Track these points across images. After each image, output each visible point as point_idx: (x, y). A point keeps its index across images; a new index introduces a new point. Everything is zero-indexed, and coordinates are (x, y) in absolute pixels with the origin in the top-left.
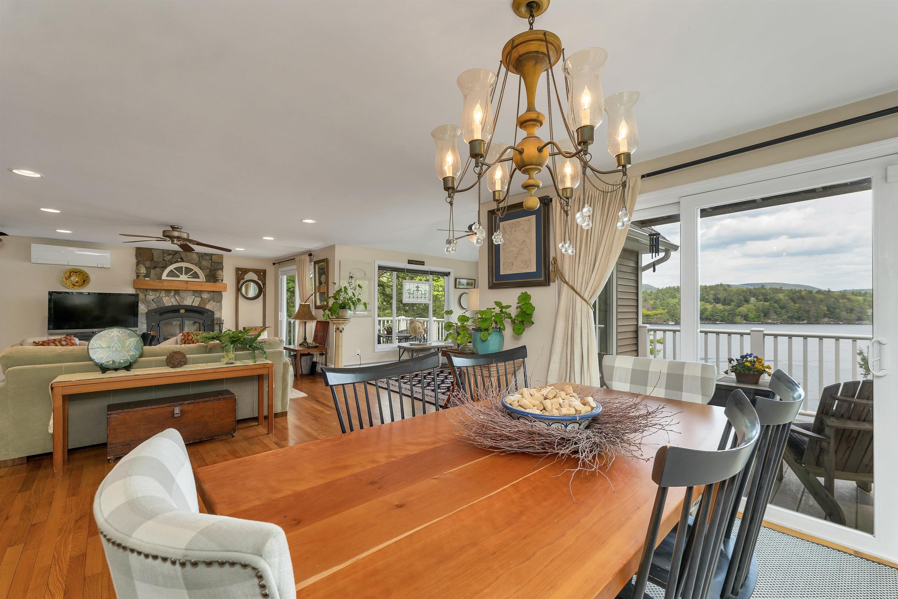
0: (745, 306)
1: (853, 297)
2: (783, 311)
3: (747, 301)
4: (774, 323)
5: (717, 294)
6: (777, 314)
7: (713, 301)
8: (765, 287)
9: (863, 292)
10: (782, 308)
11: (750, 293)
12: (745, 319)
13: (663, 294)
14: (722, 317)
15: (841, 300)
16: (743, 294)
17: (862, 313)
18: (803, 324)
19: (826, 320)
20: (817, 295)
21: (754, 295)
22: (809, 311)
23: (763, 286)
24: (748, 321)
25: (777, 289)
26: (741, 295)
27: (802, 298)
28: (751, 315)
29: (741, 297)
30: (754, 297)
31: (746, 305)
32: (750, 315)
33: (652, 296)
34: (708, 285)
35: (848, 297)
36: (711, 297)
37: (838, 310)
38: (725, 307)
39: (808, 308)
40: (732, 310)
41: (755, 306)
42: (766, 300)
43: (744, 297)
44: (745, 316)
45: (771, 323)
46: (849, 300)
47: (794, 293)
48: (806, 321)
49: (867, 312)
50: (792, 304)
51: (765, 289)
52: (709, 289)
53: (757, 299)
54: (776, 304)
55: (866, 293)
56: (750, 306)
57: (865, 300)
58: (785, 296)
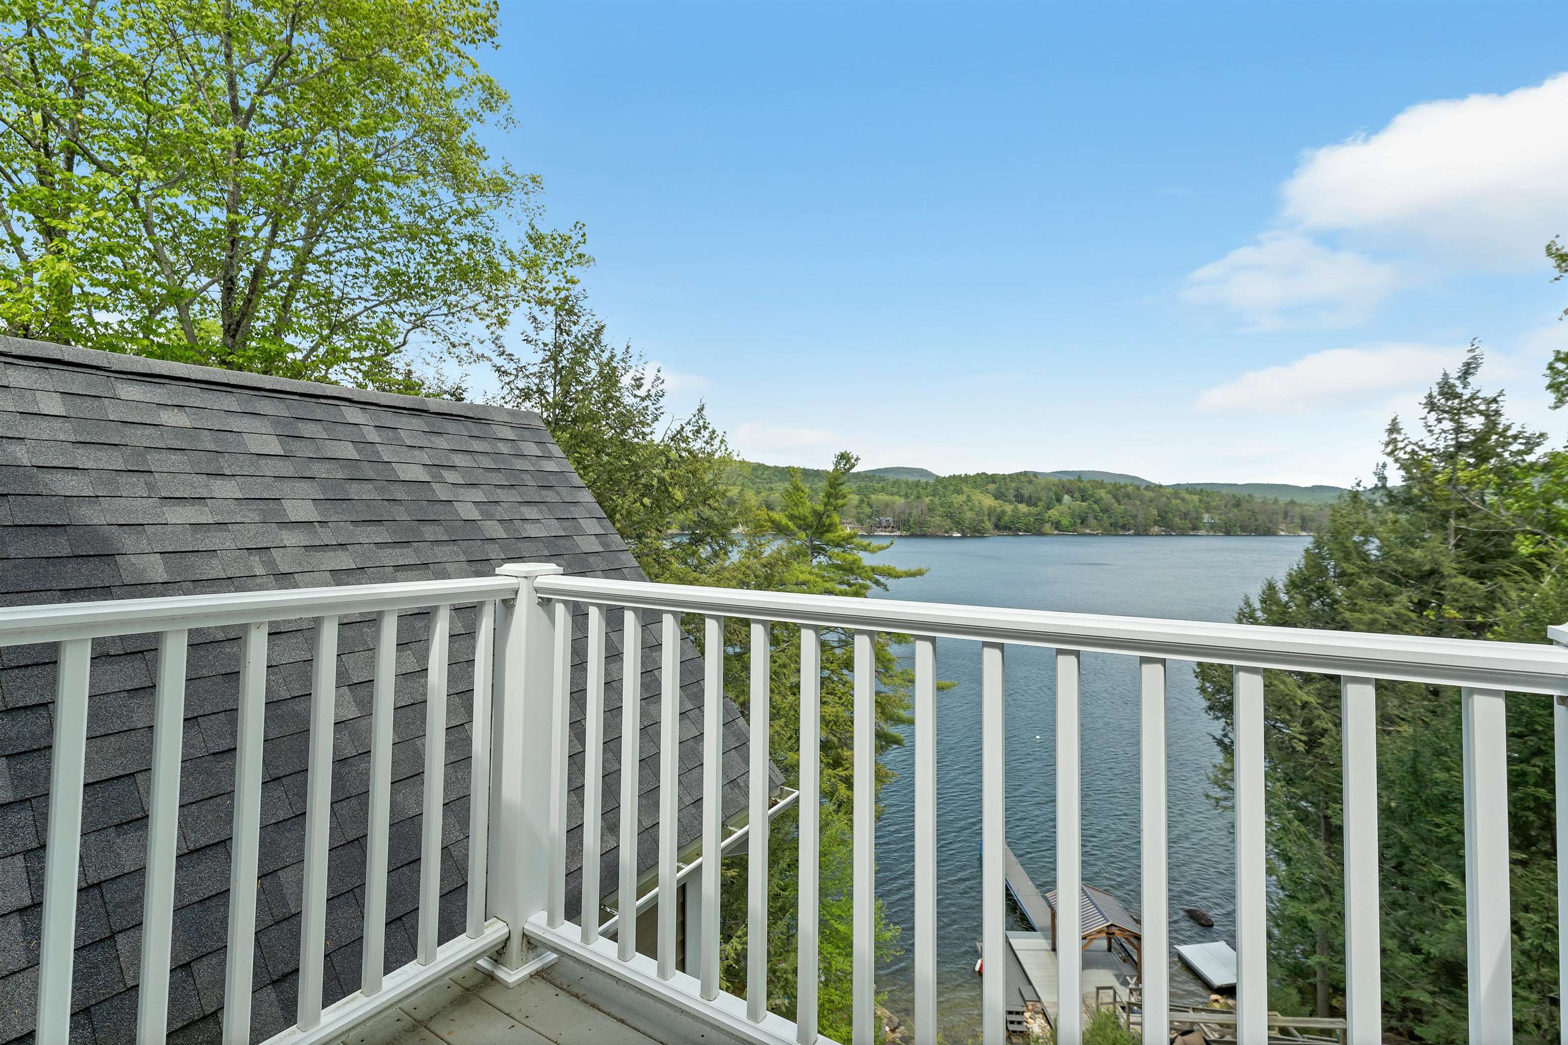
0: (1056, 508)
1: (1187, 496)
2: (1105, 516)
3: (1059, 500)
4: (1093, 535)
5: (1019, 488)
6: (1097, 521)
7: (1013, 499)
8: (1083, 479)
9: (1198, 488)
11: (1064, 488)
12: (1056, 528)
13: (945, 487)
14: (1026, 524)
15: (1173, 501)
16: (1053, 488)
17: (1197, 519)
18: (1129, 535)
19: (1156, 529)
20: (1145, 492)
21: (1070, 492)
22: (1136, 516)
23: (1079, 475)
24: (1059, 532)
25: (1097, 481)
26: (1051, 489)
27: (1128, 496)
28: (1065, 522)
29: (1052, 494)
30: (1067, 494)
31: (1058, 506)
32: (1063, 523)
33: (929, 489)
34: (1006, 473)
35: (1181, 494)
36: (1011, 494)
37: (1170, 515)
38: (1031, 509)
39: (1135, 512)
40: (1039, 514)
41: (1069, 508)
42: (1083, 499)
43: (1055, 494)
44: (1056, 524)
45: (1090, 535)
46: (1183, 499)
47: (1118, 489)
48: (1132, 532)
49: (1203, 518)
50: (1116, 505)
51: (1082, 482)
52: (1008, 480)
53: (1072, 497)
54: (1096, 506)
55: (1202, 491)
56: (1063, 508)
57: (1200, 501)
58: (1107, 493)
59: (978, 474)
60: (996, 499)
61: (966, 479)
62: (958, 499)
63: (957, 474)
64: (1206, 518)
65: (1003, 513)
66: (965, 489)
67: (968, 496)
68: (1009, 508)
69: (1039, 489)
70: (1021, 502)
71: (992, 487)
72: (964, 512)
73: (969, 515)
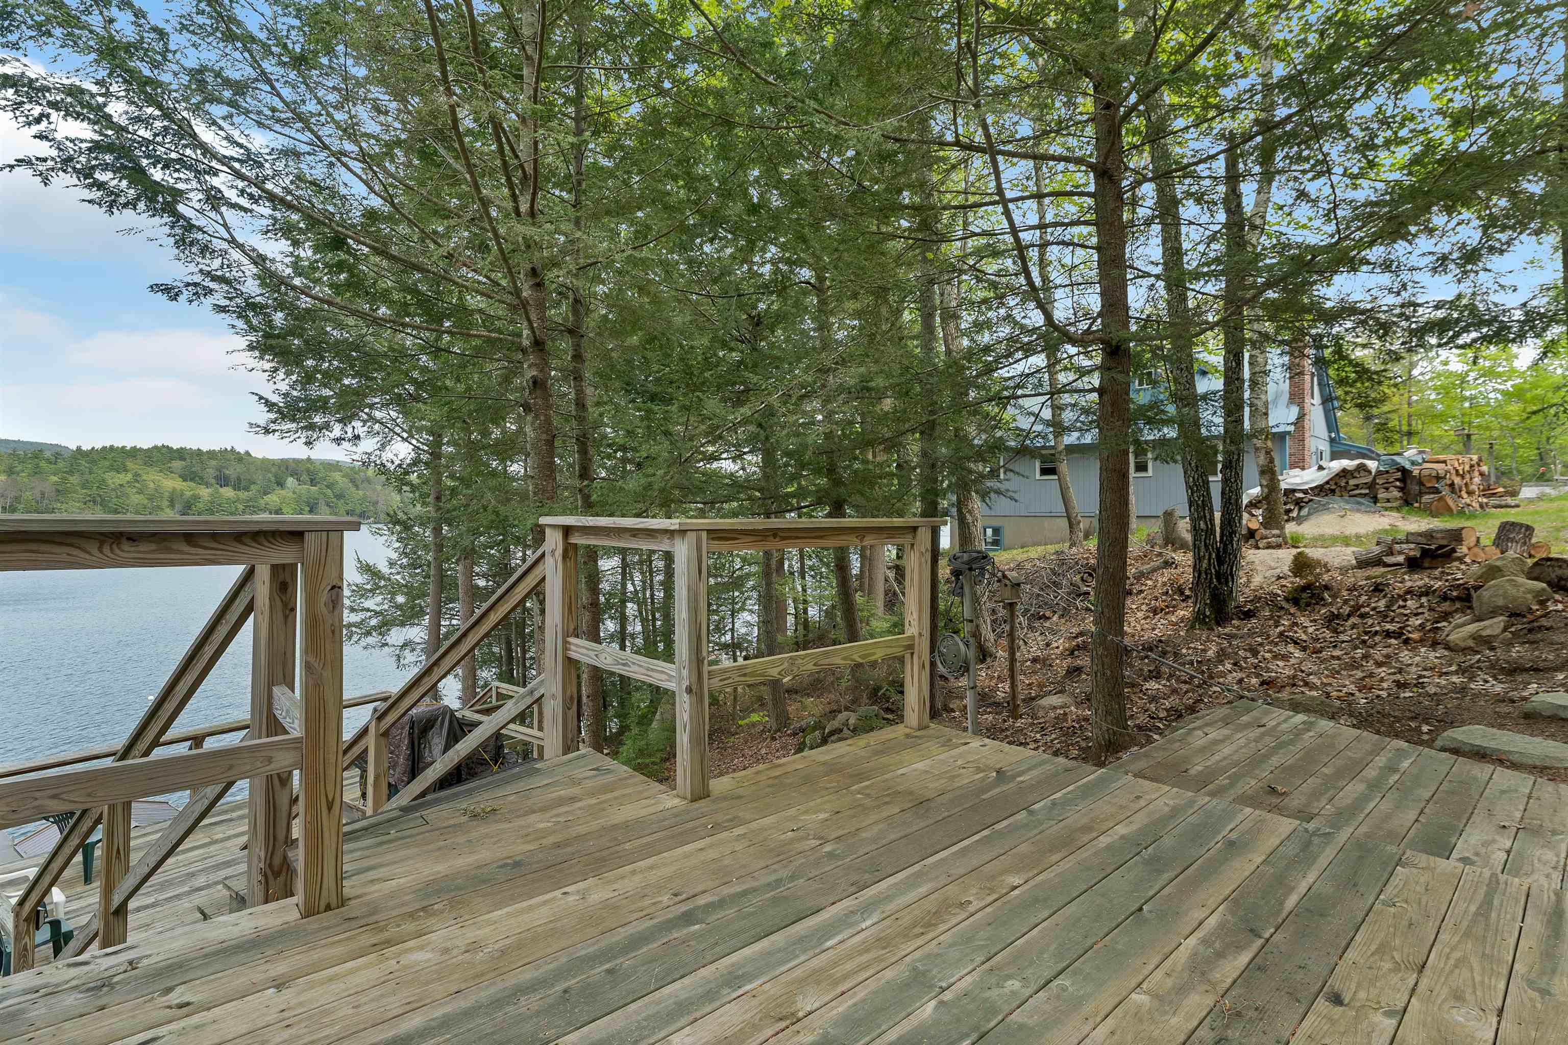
59: (156, 447)
60: (185, 480)
61: (134, 452)
62: (115, 479)
63: (118, 444)
65: (196, 497)
66: (130, 465)
67: (137, 475)
68: (205, 493)
69: (253, 468)
70: (226, 485)
71: (177, 464)
72: (127, 496)
73: (136, 499)
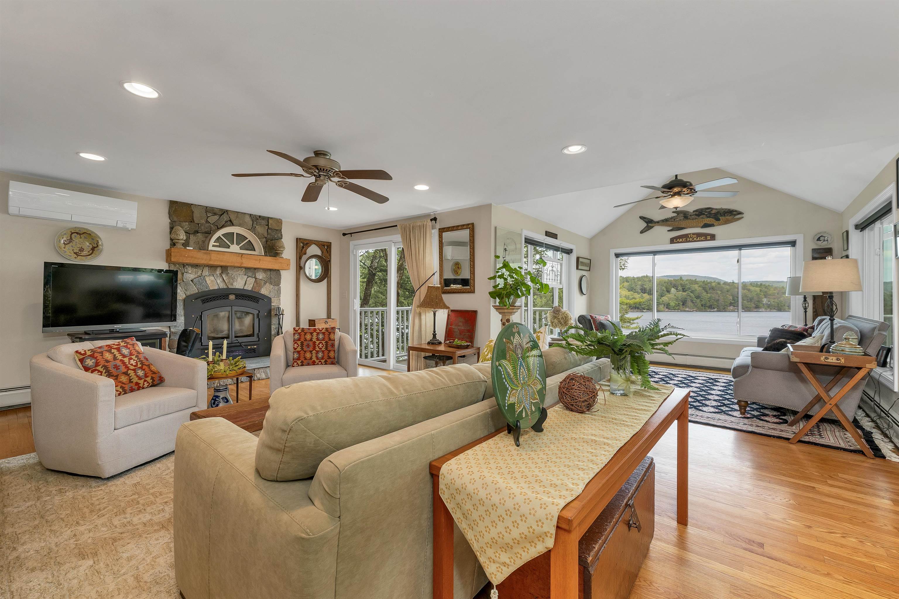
0: (667, 295)
1: (752, 288)
2: (698, 301)
3: (668, 291)
4: (691, 311)
5: (643, 284)
6: (693, 302)
7: (640, 291)
8: (683, 278)
9: (759, 284)
10: (698, 297)
11: (671, 284)
12: (667, 308)
16: (665, 285)
17: (759, 301)
18: (714, 311)
19: (731, 308)
20: (724, 286)
21: (675, 287)
22: (718, 300)
23: (681, 278)
24: (669, 309)
25: (692, 281)
26: (663, 286)
27: (713, 288)
28: (672, 304)
29: (664, 288)
30: (673, 287)
32: (671, 304)
34: (635, 277)
35: (748, 287)
36: (638, 288)
39: (717, 298)
41: (675, 296)
42: (684, 290)
43: (666, 288)
44: (667, 305)
45: (688, 311)
46: (749, 290)
47: (706, 285)
48: (716, 309)
49: (763, 301)
50: (705, 294)
51: (683, 280)
52: (636, 280)
53: (677, 289)
54: (692, 294)
55: (761, 284)
56: (671, 296)
57: (761, 291)
58: (699, 287)
64: (765, 301)
